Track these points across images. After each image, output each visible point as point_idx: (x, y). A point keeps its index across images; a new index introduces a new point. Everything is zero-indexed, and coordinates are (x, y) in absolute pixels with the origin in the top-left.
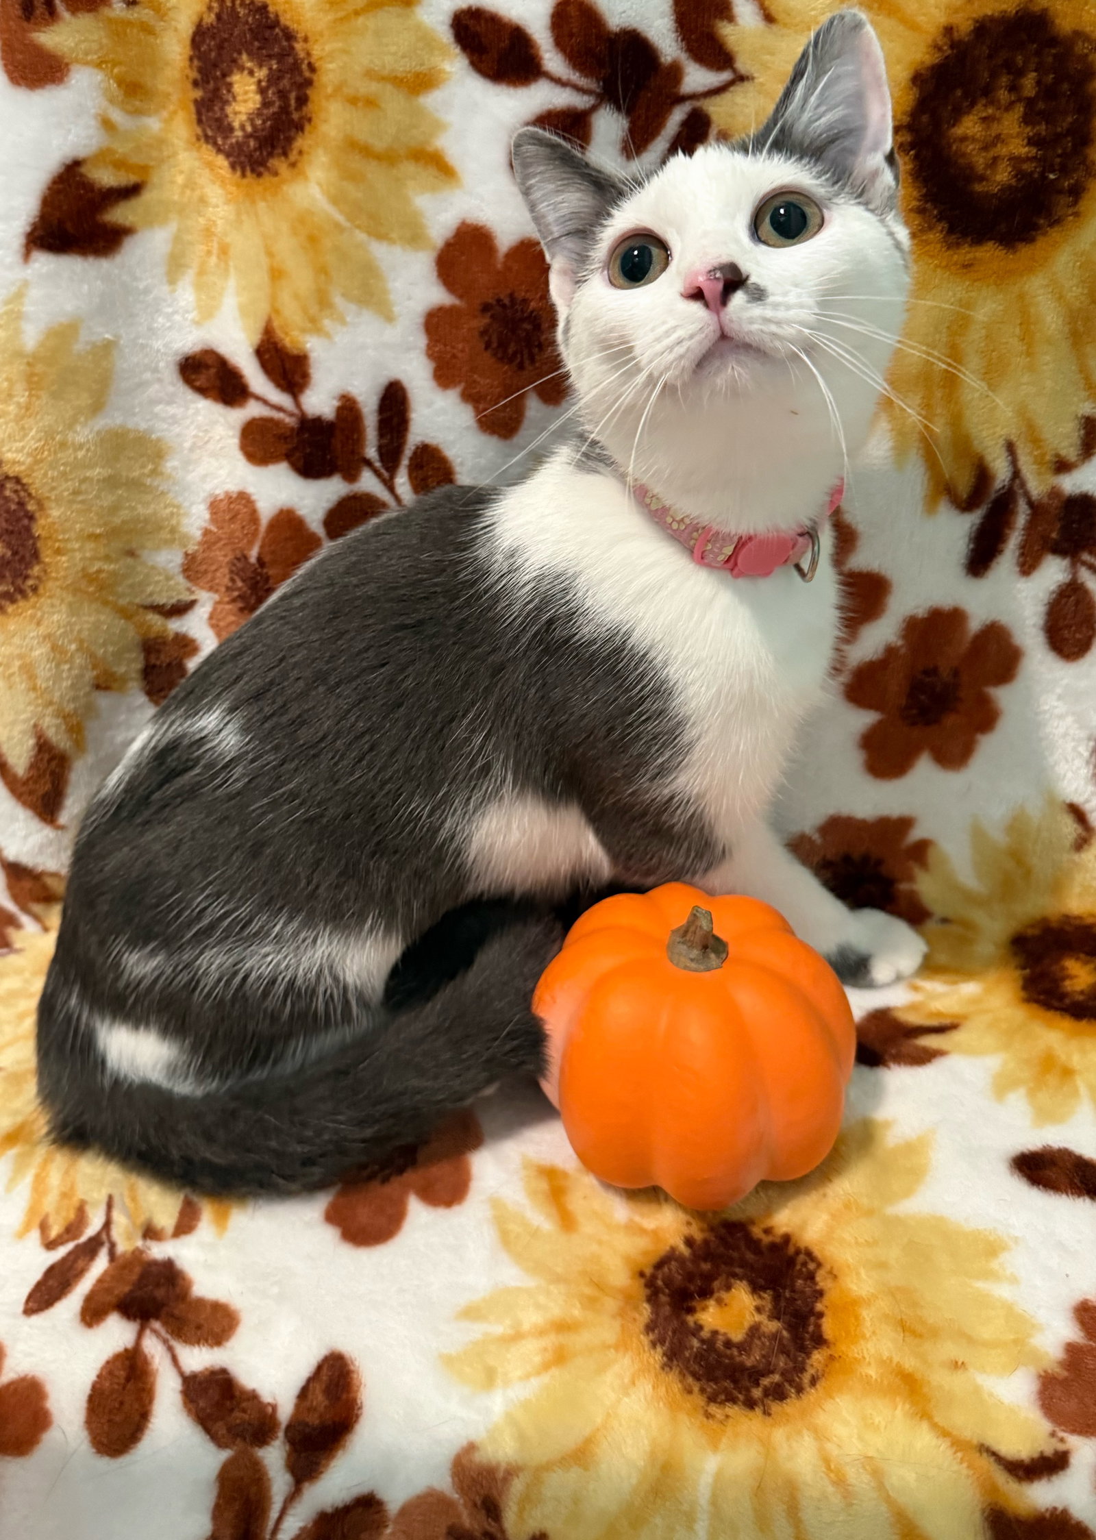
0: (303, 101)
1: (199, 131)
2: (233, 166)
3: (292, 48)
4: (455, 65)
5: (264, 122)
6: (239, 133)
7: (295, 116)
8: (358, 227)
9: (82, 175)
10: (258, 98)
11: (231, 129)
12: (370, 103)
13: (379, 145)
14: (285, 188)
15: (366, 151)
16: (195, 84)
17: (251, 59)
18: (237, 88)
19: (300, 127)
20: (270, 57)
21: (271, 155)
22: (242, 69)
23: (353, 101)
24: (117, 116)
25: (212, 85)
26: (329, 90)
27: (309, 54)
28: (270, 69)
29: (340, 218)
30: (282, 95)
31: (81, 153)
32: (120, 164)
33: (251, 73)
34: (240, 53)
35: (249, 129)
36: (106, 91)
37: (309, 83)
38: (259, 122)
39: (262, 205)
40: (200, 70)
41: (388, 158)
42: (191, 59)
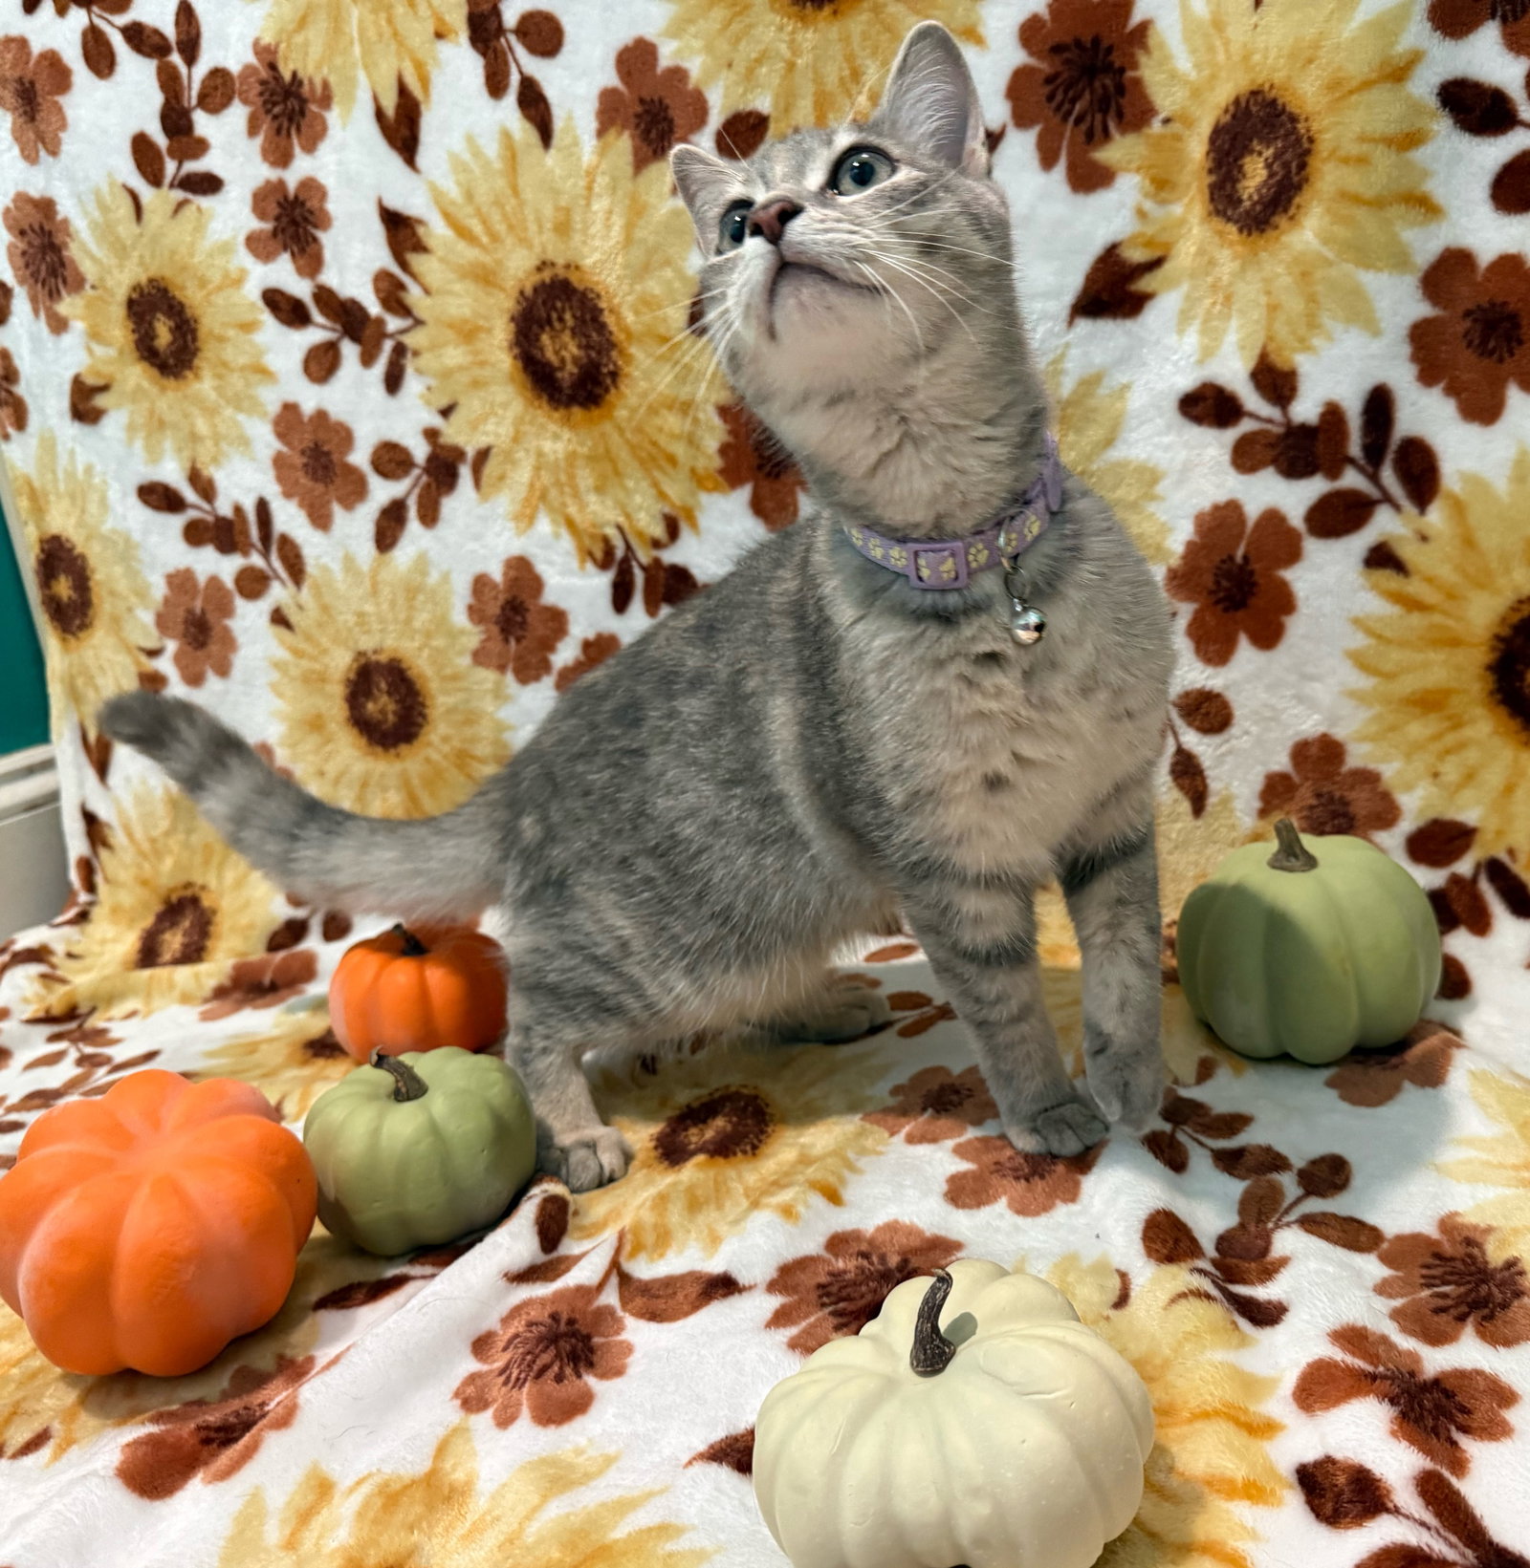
0: (1302, 166)
1: (1211, 208)
2: (1240, 230)
3: (1295, 128)
4: (1441, 125)
5: (1269, 190)
6: (1247, 203)
7: (1296, 179)
8: (1346, 260)
9: (1118, 255)
10: (1265, 172)
11: (1240, 201)
12: (1362, 161)
13: (1369, 193)
14: (1283, 237)
15: (1357, 200)
16: (1210, 171)
17: (1260, 142)
18: (1246, 168)
19: (1298, 187)
20: (1276, 138)
21: (1273, 213)
22: (1252, 152)
23: (1346, 161)
24: (1149, 206)
25: (1224, 169)
26: (1325, 154)
27: (1308, 131)
28: (1276, 148)
29: (1329, 255)
30: (1286, 165)
31: (1119, 238)
32: (1149, 244)
33: (1260, 154)
34: (1251, 140)
35: (1256, 198)
36: (1142, 189)
37: (1308, 152)
38: (1264, 191)
39: (1262, 255)
40: (1215, 161)
41: (1377, 203)
42: (1208, 153)
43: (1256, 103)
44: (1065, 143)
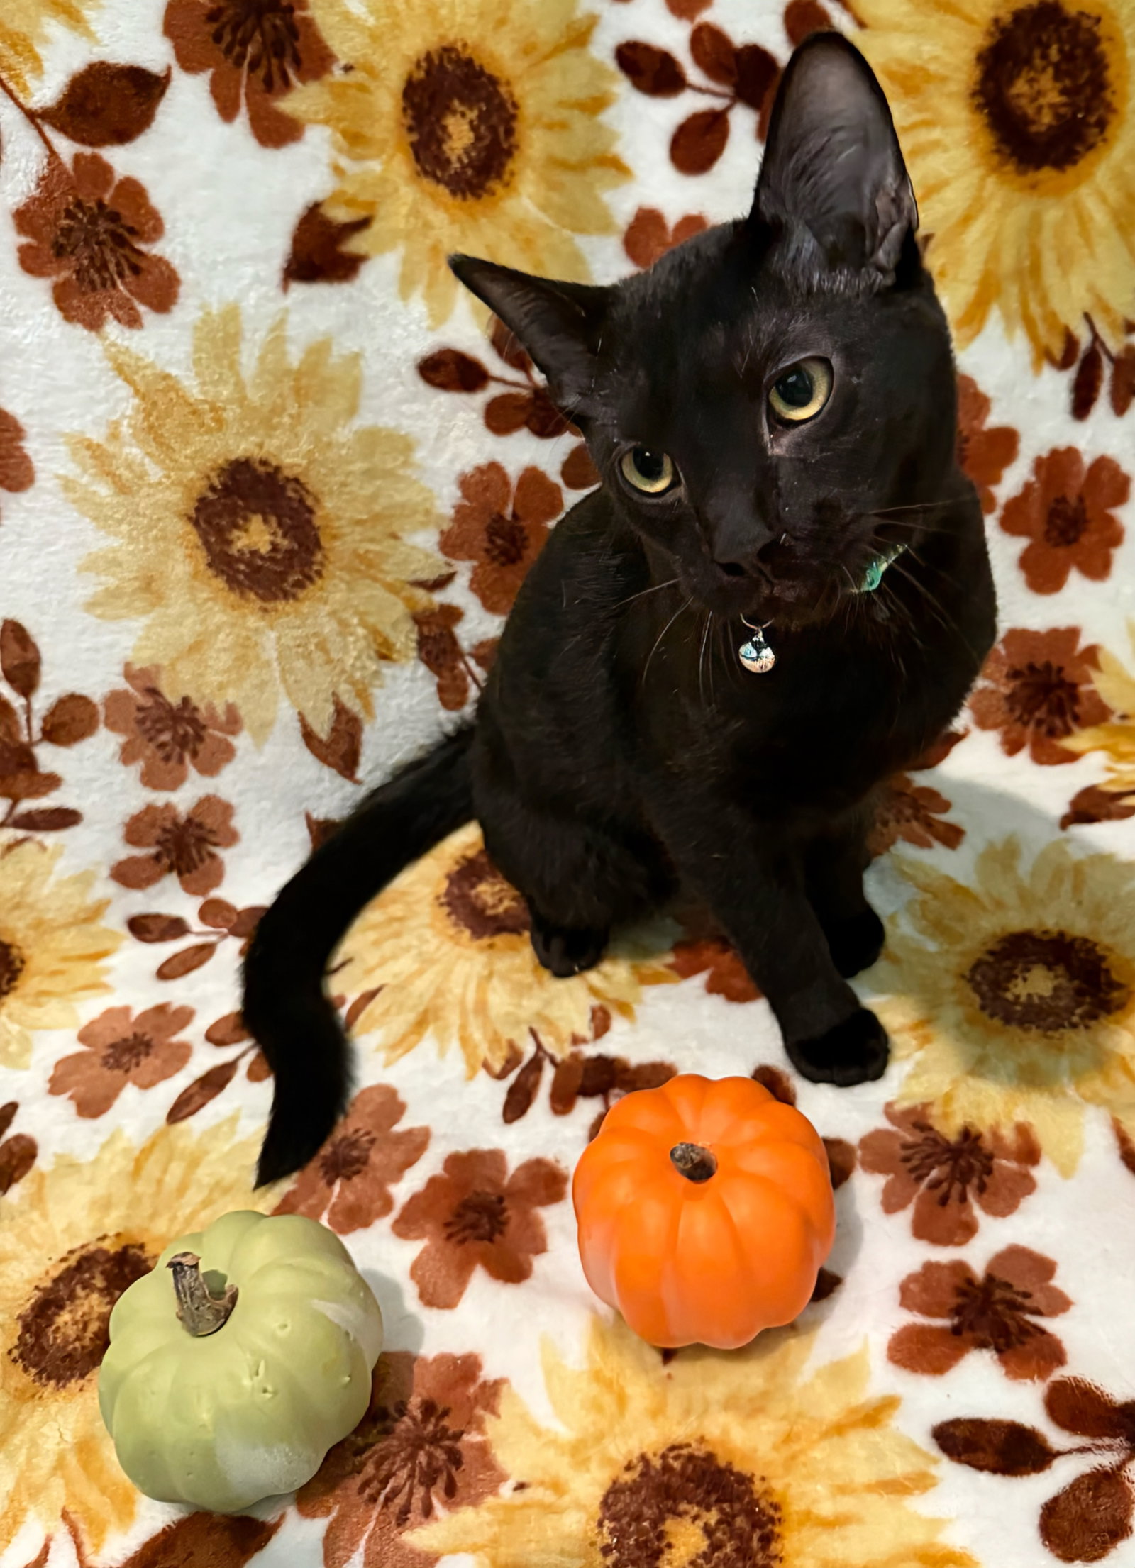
0: (510, 132)
1: (419, 168)
2: (454, 193)
3: (496, 91)
4: (622, 87)
5: (479, 153)
6: (456, 165)
7: (505, 146)
8: (564, 227)
9: (322, 216)
10: (471, 135)
11: (448, 161)
12: (563, 126)
13: (573, 158)
14: (501, 204)
15: (564, 165)
16: (410, 129)
17: (462, 101)
18: (451, 129)
19: (509, 153)
20: (478, 101)
21: (488, 178)
22: (454, 112)
23: (550, 127)
24: (344, 162)
25: (426, 129)
26: (530, 120)
27: (511, 95)
28: (480, 110)
29: (548, 221)
30: (493, 129)
31: (320, 196)
32: (351, 202)
33: (463, 115)
34: (451, 99)
35: (466, 160)
36: (334, 144)
37: (513, 118)
38: (473, 154)
39: (483, 221)
40: (414, 118)
41: (578, 168)
42: (404, 110)
43: (450, 60)
44: (243, 91)
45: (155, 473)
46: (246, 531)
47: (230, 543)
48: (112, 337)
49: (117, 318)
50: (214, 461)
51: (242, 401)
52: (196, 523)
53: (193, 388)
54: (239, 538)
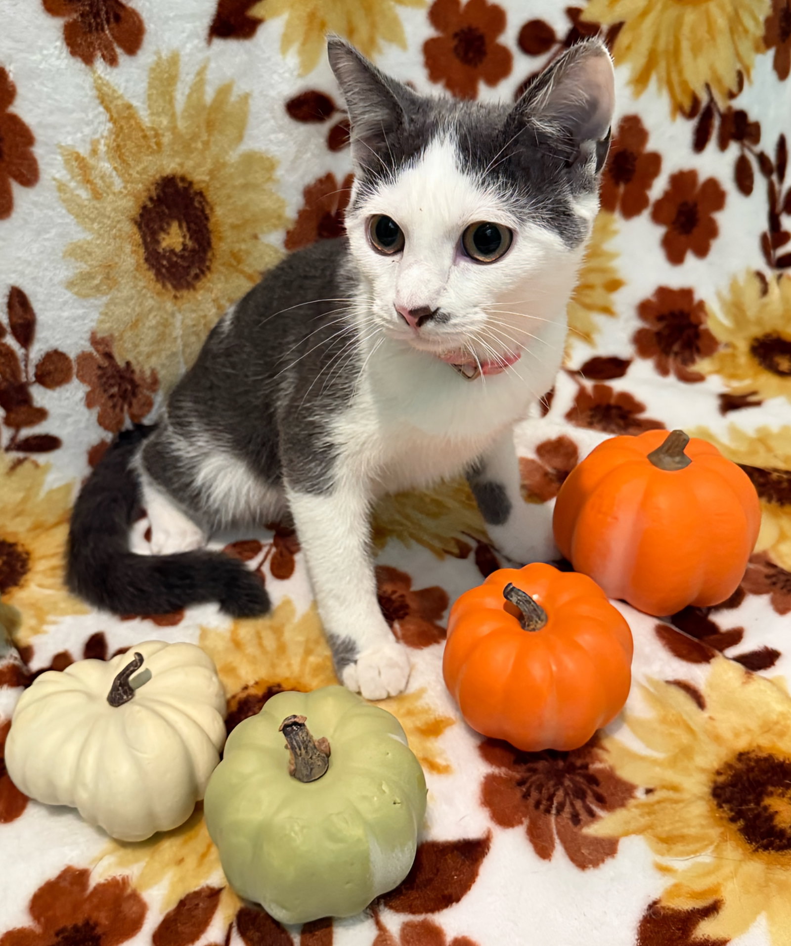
45: (118, 184)
46: (168, 234)
47: (158, 242)
48: (99, 72)
49: (103, 56)
50: (154, 176)
51: (173, 129)
52: (139, 226)
53: (145, 116)
54: (164, 239)
